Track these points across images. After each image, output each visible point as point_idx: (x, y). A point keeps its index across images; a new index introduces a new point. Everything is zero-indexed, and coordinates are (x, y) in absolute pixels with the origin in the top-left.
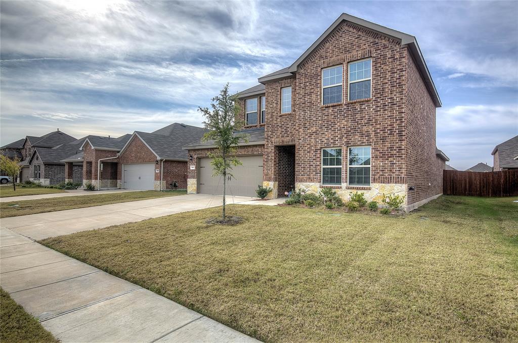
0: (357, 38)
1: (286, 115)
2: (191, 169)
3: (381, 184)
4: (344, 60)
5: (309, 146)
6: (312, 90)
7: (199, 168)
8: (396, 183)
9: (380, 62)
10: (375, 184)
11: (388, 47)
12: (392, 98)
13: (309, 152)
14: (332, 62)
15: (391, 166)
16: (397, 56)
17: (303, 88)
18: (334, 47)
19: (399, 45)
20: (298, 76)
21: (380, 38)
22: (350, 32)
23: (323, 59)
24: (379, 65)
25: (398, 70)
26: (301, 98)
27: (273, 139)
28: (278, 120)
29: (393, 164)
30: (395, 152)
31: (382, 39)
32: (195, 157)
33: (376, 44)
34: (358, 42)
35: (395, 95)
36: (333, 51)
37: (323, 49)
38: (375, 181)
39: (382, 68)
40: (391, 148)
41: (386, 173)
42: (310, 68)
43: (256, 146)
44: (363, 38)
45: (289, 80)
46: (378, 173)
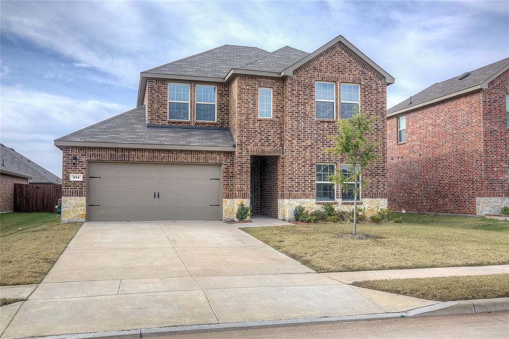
0: (348, 62)
1: (266, 120)
2: (72, 179)
3: (370, 199)
4: (338, 79)
5: (303, 160)
6: (307, 101)
7: (89, 177)
8: (381, 198)
9: (368, 91)
10: (366, 199)
11: (373, 80)
12: (377, 124)
13: (304, 166)
14: (326, 77)
15: (377, 183)
16: (380, 90)
17: (296, 96)
18: (328, 63)
19: (381, 80)
20: (289, 81)
21: (368, 69)
22: (342, 54)
23: (318, 72)
24: (367, 93)
25: (381, 101)
26: (294, 106)
27: (249, 147)
28: (257, 125)
29: (379, 181)
30: (380, 171)
31: (368, 71)
32: (84, 159)
33: (364, 73)
34: (349, 66)
35: (379, 123)
36: (327, 67)
37: (317, 61)
38: (365, 196)
39: (370, 97)
40: (377, 167)
41: (374, 189)
42: (304, 77)
43: (212, 152)
44: (354, 65)
45: (270, 81)
46: (368, 189)
